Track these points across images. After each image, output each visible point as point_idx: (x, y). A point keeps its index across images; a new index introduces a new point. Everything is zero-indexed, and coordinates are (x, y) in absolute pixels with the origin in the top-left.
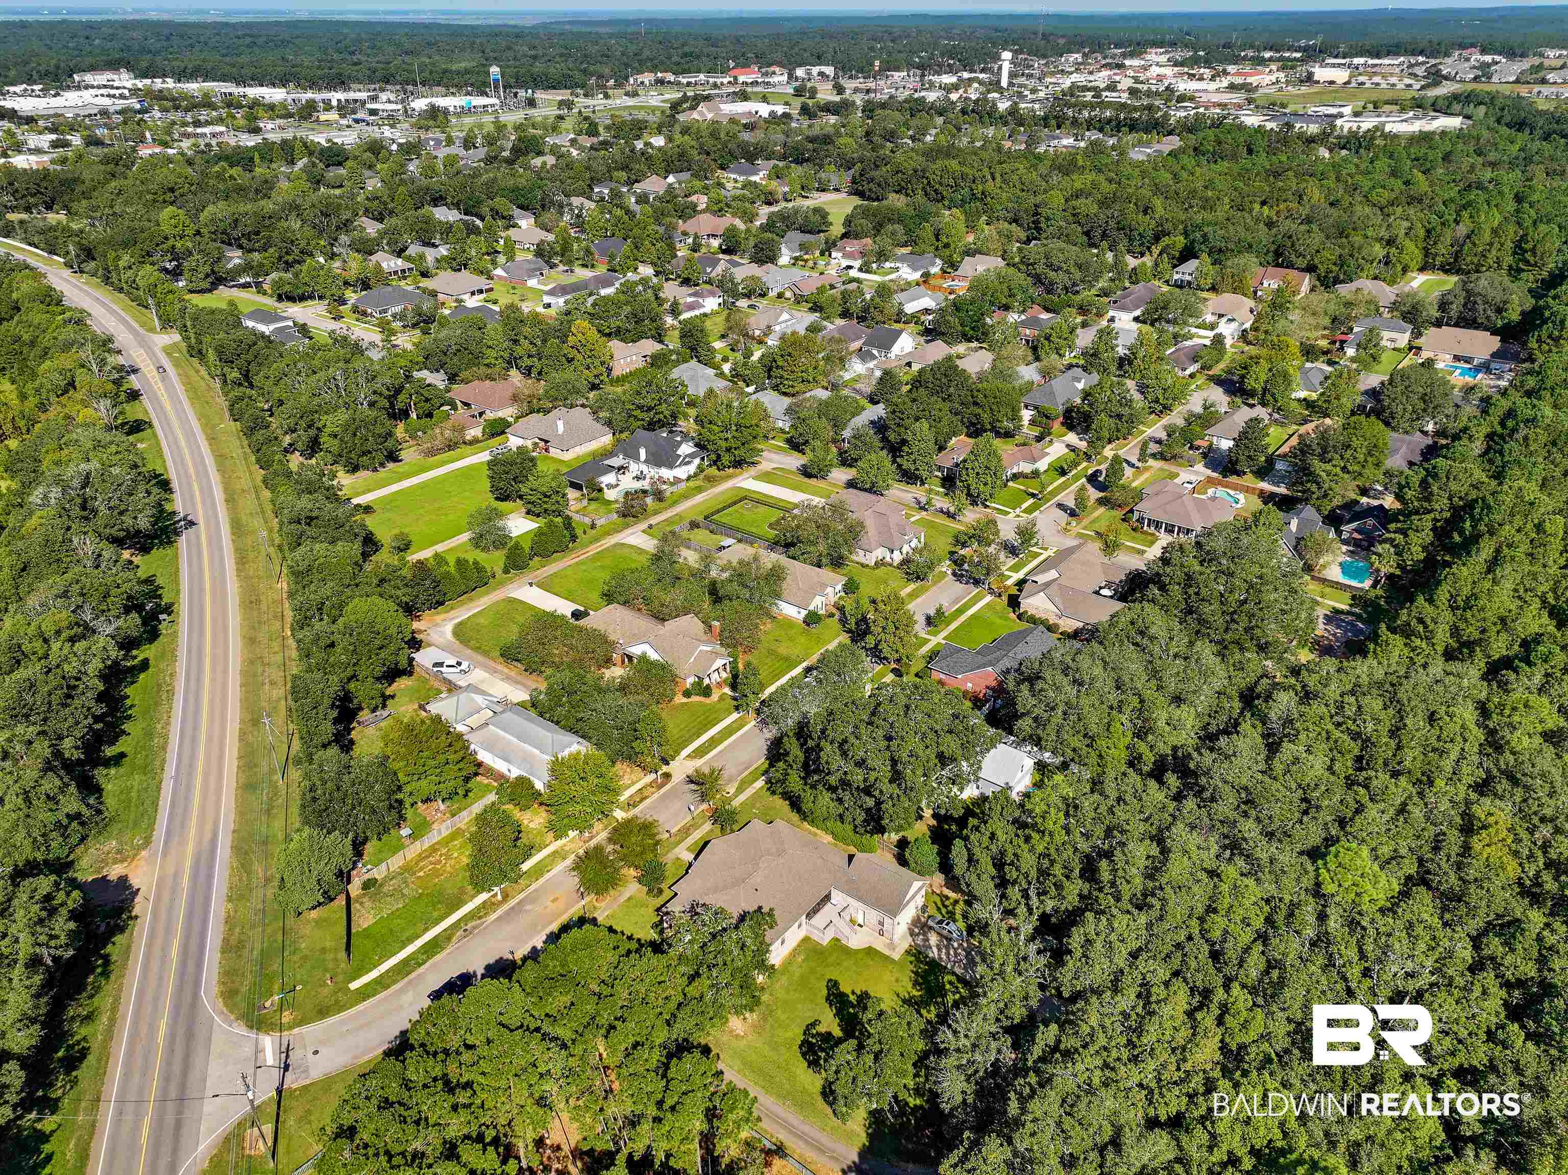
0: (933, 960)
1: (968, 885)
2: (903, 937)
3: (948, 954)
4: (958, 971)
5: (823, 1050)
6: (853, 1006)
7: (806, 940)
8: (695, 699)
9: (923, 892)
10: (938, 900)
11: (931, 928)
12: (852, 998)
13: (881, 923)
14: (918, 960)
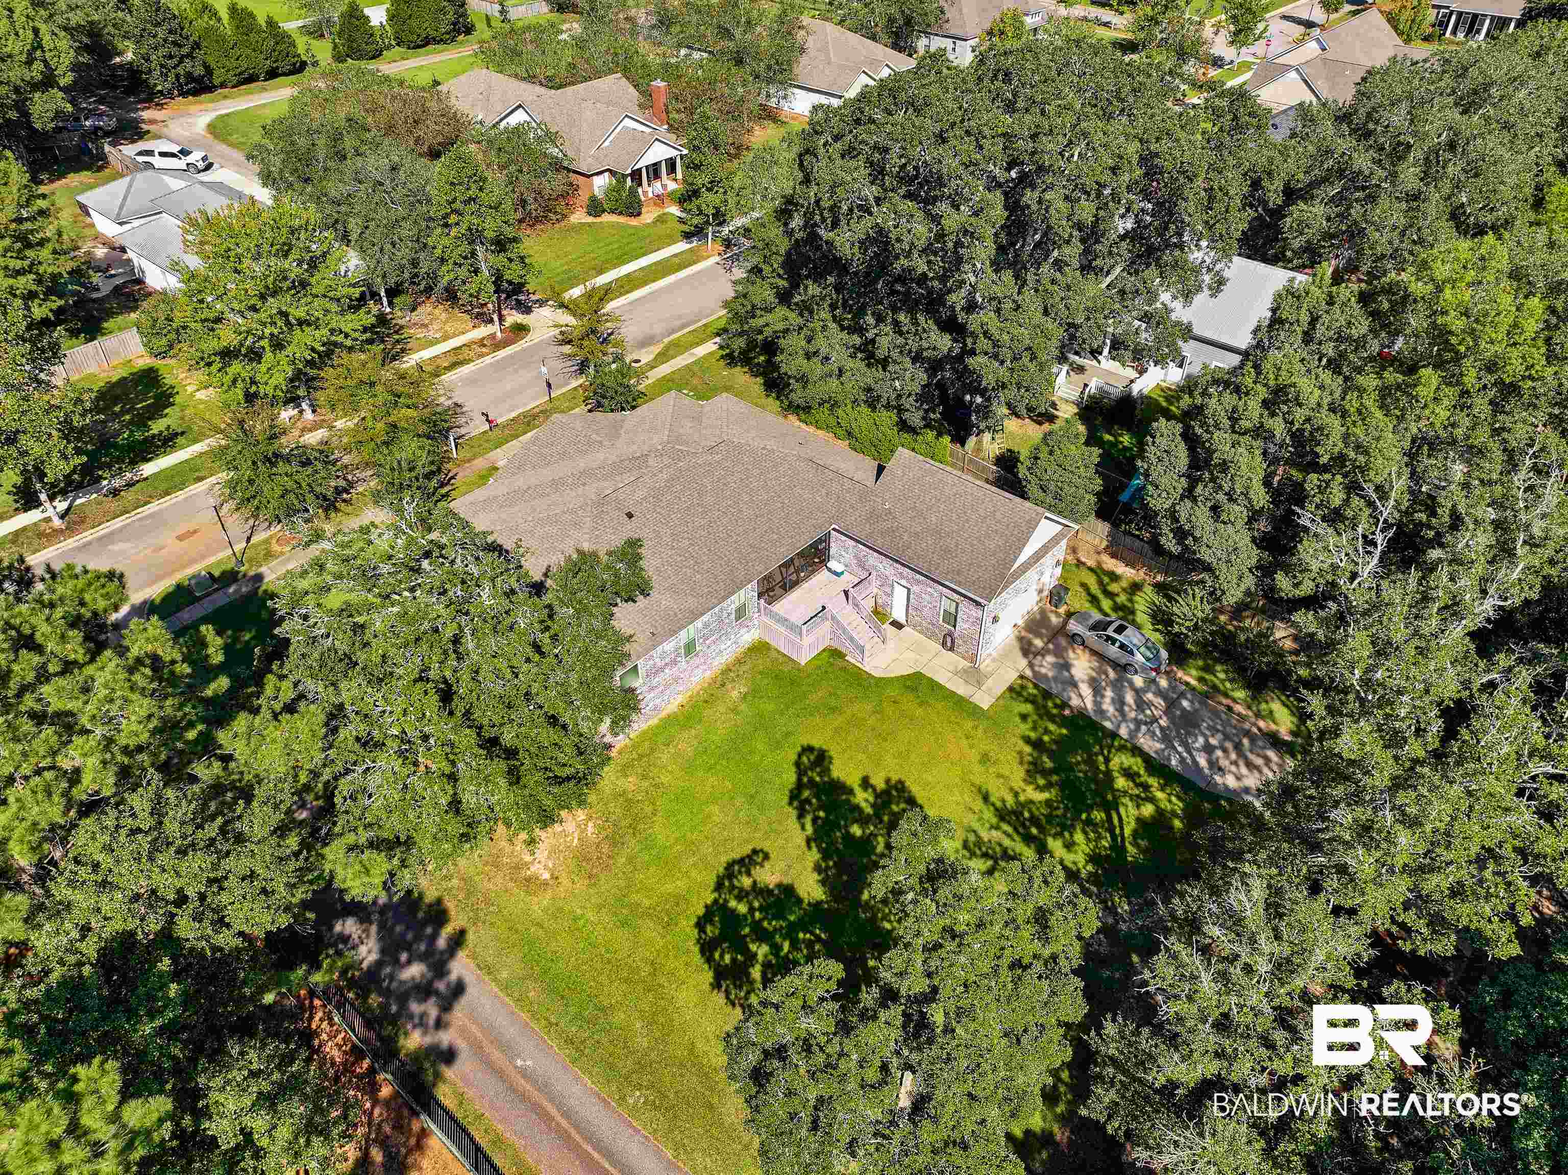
0: (1081, 714)
1: (1181, 534)
2: (1005, 655)
3: (1120, 703)
4: (1150, 745)
5: (762, 935)
6: (864, 821)
7: (760, 648)
8: (607, 218)
9: (1060, 552)
10: (1092, 581)
11: (1073, 638)
12: (863, 799)
13: (952, 618)
14: (1043, 713)
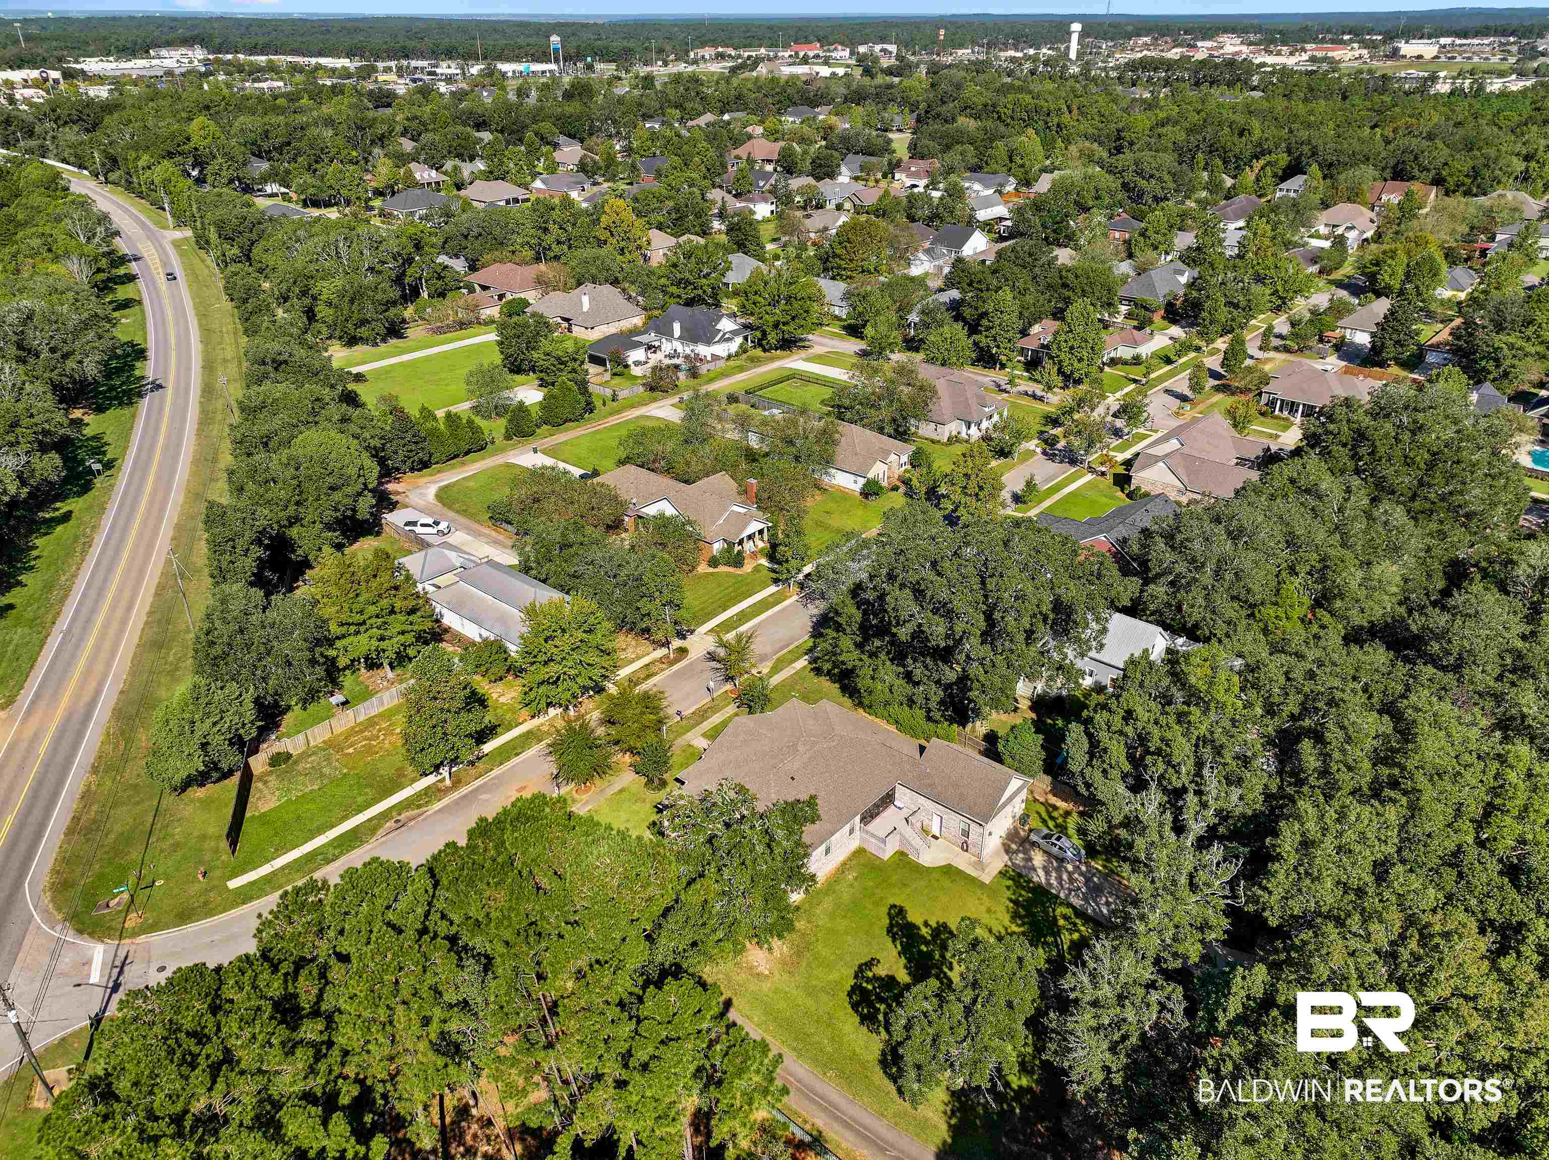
0: (1039, 886)
1: (1088, 786)
2: (997, 853)
3: (1059, 879)
4: (1077, 902)
5: (882, 1000)
6: (927, 943)
7: (860, 852)
8: (722, 569)
9: (1024, 794)
10: (1042, 810)
11: (1034, 844)
12: (924, 931)
13: (966, 834)
14: (1018, 885)
